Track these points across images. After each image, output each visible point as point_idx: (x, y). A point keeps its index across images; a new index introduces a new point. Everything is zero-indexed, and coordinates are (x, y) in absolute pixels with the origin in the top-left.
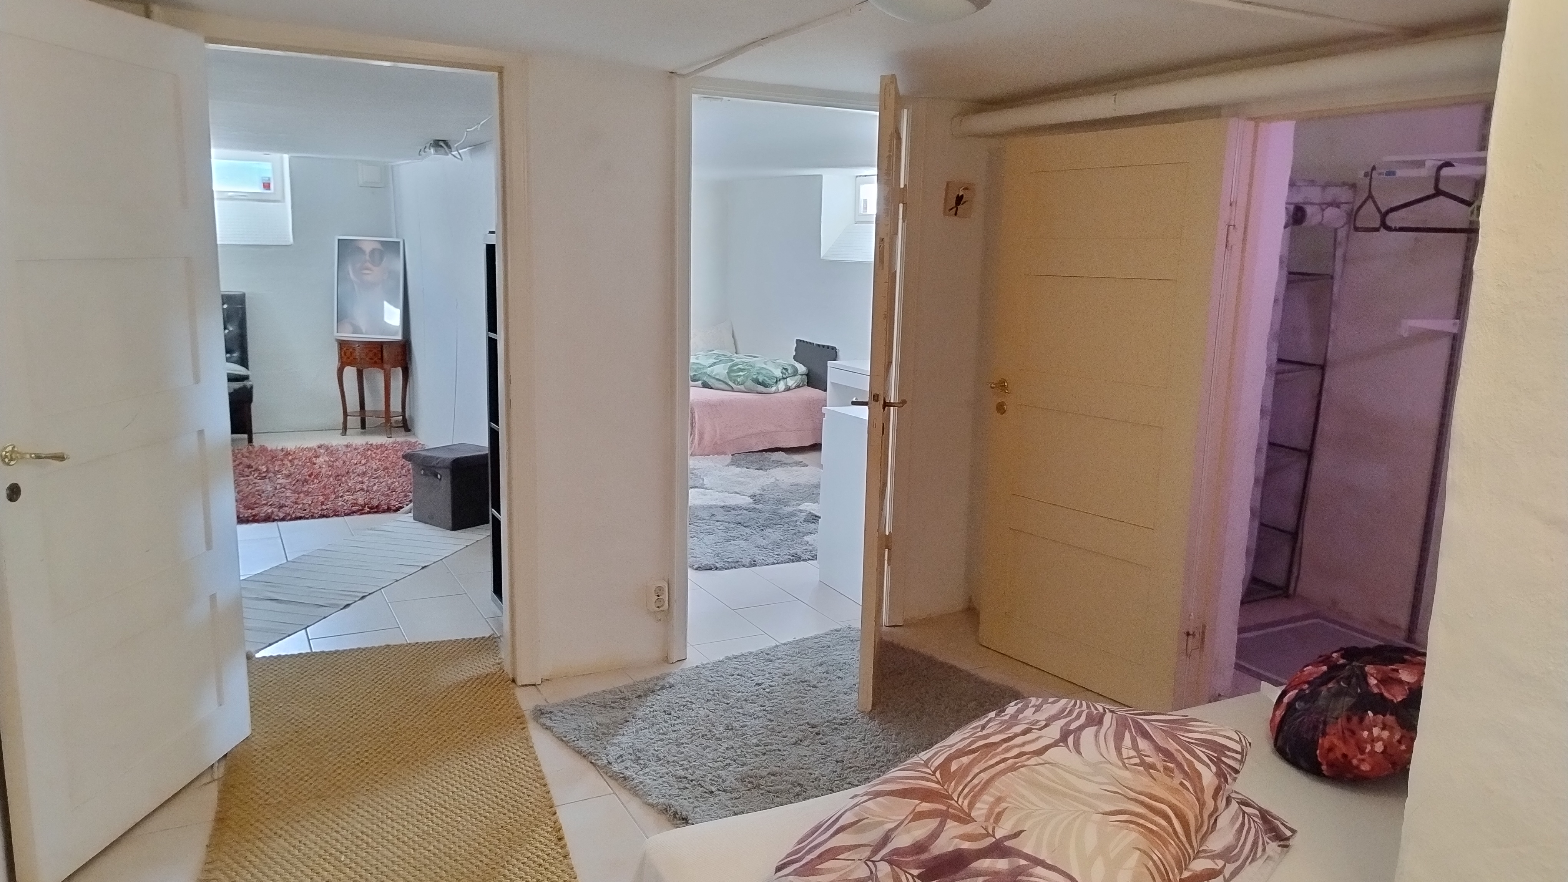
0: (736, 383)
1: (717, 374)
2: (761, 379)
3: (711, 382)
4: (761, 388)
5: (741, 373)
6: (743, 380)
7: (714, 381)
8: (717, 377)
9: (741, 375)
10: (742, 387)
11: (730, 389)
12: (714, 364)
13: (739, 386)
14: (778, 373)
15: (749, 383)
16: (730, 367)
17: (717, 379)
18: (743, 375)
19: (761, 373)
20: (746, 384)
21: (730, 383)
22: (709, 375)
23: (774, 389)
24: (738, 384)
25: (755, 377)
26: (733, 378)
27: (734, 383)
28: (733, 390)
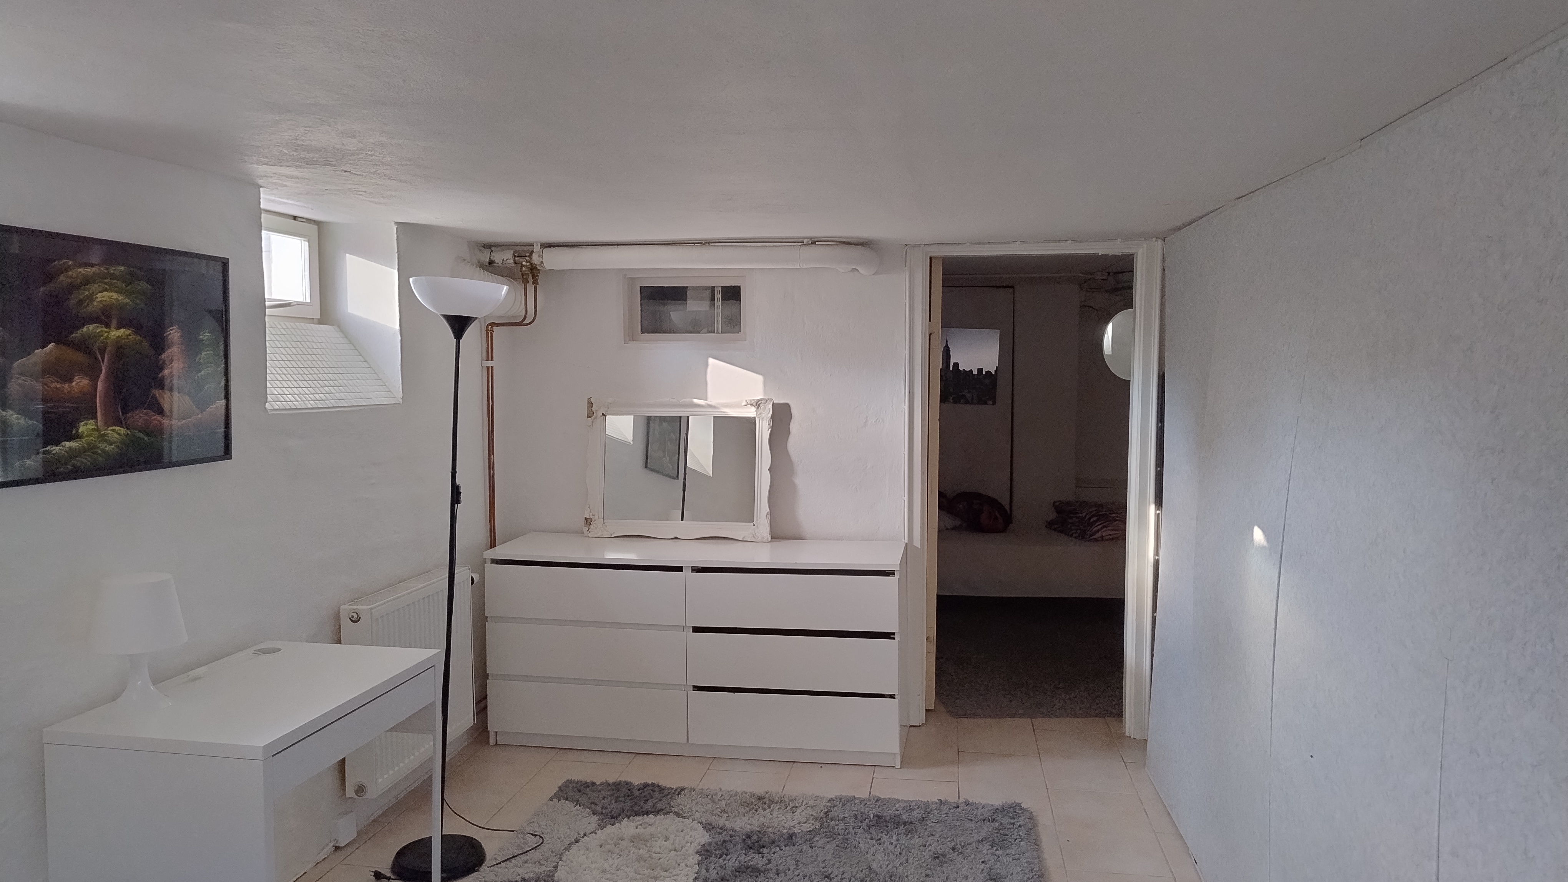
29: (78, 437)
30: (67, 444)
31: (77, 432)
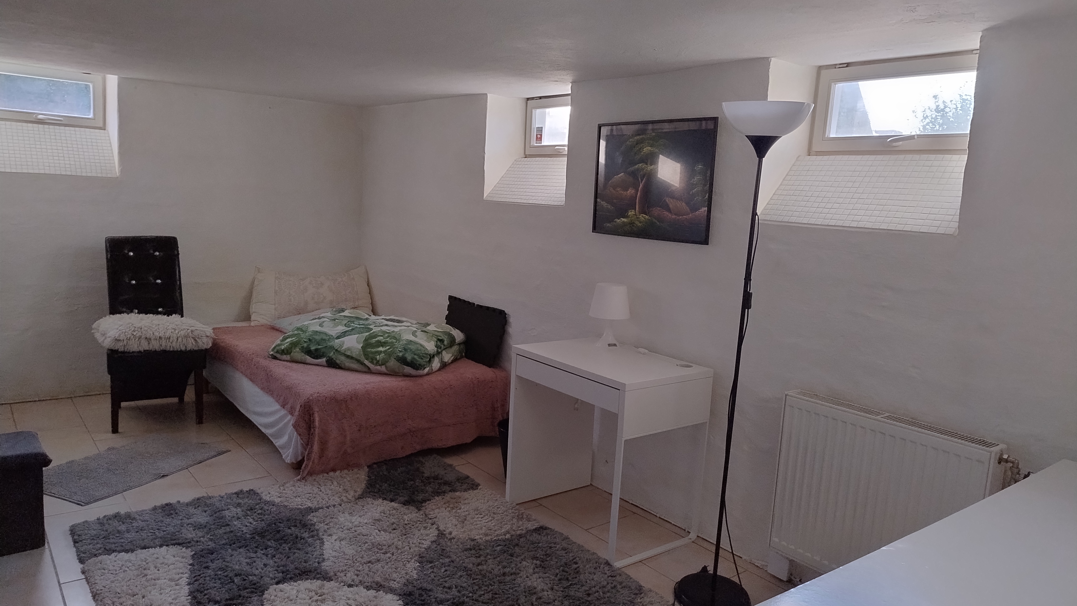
0: (375, 362)
1: (349, 349)
2: (409, 357)
3: (341, 359)
4: (408, 370)
5: (381, 349)
6: (384, 359)
7: (343, 358)
8: (349, 353)
9: (381, 352)
10: (383, 369)
11: (366, 370)
12: (344, 334)
13: (378, 367)
14: (431, 347)
15: (393, 363)
16: (366, 340)
17: (348, 357)
18: (385, 352)
19: (410, 348)
20: (388, 364)
21: (366, 362)
22: (336, 350)
23: (427, 370)
24: (377, 363)
25: (401, 354)
26: (371, 355)
27: (372, 362)
28: (369, 371)
29: (627, 217)
30: (623, 219)
31: (628, 214)
